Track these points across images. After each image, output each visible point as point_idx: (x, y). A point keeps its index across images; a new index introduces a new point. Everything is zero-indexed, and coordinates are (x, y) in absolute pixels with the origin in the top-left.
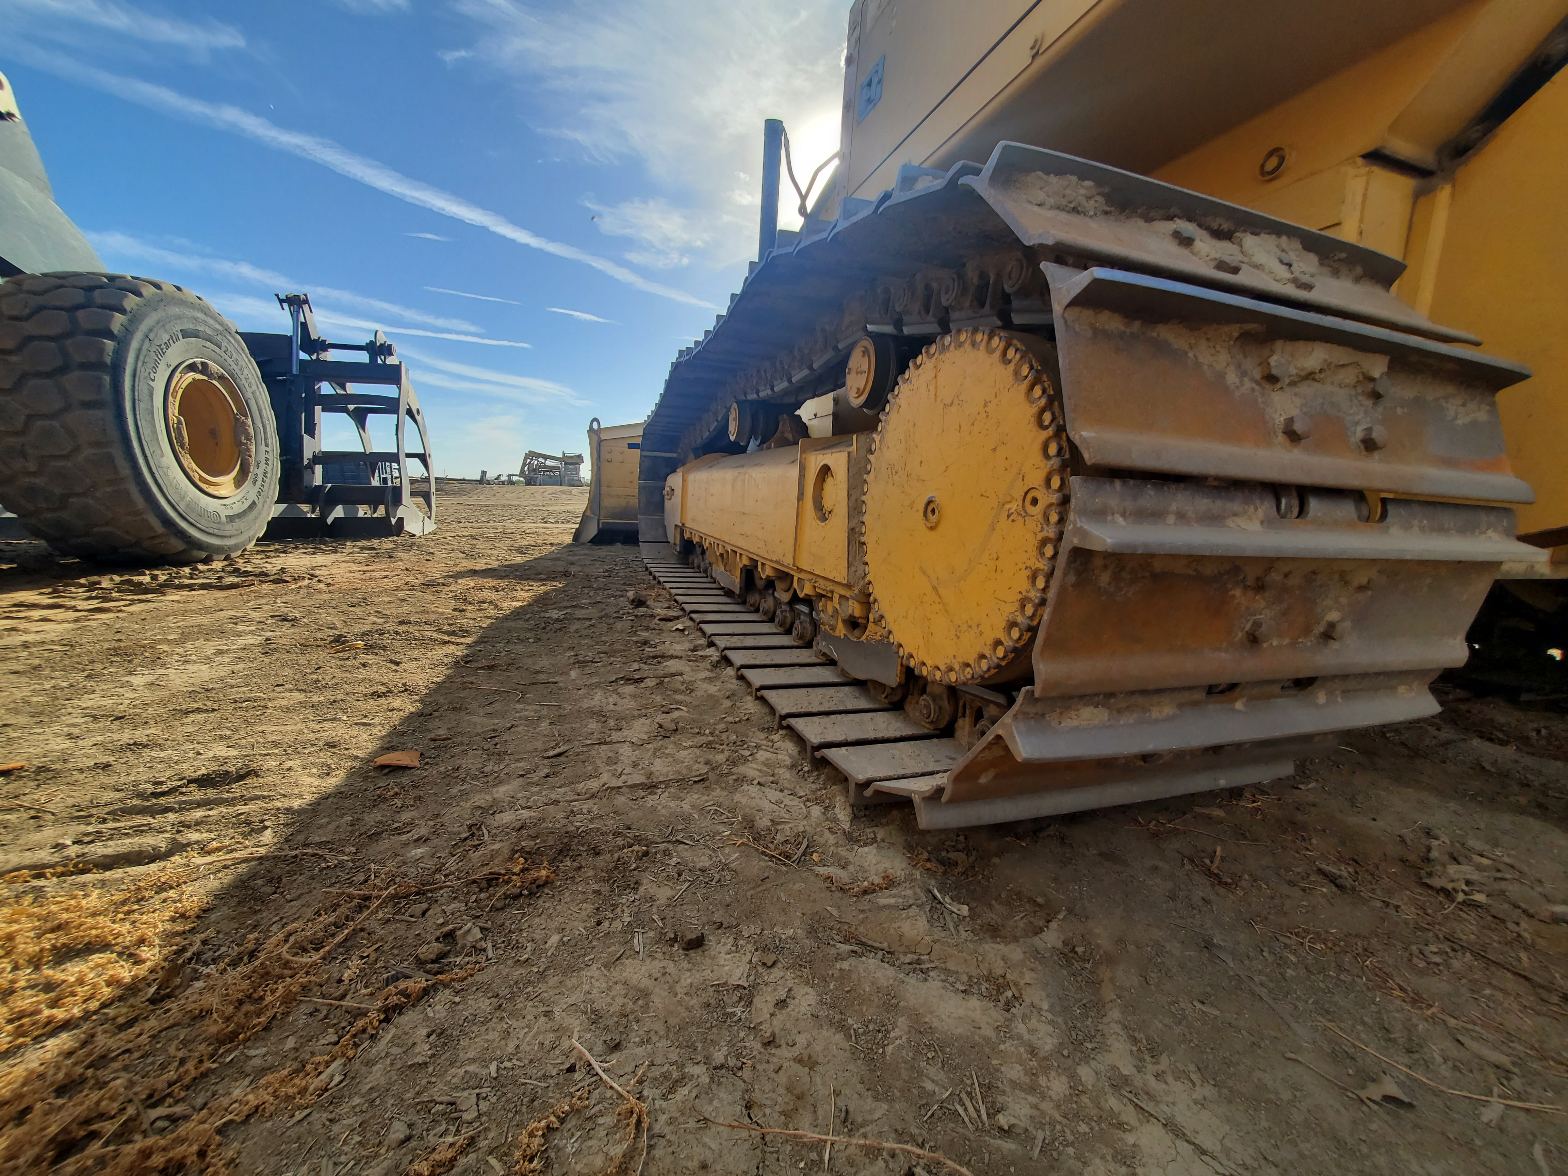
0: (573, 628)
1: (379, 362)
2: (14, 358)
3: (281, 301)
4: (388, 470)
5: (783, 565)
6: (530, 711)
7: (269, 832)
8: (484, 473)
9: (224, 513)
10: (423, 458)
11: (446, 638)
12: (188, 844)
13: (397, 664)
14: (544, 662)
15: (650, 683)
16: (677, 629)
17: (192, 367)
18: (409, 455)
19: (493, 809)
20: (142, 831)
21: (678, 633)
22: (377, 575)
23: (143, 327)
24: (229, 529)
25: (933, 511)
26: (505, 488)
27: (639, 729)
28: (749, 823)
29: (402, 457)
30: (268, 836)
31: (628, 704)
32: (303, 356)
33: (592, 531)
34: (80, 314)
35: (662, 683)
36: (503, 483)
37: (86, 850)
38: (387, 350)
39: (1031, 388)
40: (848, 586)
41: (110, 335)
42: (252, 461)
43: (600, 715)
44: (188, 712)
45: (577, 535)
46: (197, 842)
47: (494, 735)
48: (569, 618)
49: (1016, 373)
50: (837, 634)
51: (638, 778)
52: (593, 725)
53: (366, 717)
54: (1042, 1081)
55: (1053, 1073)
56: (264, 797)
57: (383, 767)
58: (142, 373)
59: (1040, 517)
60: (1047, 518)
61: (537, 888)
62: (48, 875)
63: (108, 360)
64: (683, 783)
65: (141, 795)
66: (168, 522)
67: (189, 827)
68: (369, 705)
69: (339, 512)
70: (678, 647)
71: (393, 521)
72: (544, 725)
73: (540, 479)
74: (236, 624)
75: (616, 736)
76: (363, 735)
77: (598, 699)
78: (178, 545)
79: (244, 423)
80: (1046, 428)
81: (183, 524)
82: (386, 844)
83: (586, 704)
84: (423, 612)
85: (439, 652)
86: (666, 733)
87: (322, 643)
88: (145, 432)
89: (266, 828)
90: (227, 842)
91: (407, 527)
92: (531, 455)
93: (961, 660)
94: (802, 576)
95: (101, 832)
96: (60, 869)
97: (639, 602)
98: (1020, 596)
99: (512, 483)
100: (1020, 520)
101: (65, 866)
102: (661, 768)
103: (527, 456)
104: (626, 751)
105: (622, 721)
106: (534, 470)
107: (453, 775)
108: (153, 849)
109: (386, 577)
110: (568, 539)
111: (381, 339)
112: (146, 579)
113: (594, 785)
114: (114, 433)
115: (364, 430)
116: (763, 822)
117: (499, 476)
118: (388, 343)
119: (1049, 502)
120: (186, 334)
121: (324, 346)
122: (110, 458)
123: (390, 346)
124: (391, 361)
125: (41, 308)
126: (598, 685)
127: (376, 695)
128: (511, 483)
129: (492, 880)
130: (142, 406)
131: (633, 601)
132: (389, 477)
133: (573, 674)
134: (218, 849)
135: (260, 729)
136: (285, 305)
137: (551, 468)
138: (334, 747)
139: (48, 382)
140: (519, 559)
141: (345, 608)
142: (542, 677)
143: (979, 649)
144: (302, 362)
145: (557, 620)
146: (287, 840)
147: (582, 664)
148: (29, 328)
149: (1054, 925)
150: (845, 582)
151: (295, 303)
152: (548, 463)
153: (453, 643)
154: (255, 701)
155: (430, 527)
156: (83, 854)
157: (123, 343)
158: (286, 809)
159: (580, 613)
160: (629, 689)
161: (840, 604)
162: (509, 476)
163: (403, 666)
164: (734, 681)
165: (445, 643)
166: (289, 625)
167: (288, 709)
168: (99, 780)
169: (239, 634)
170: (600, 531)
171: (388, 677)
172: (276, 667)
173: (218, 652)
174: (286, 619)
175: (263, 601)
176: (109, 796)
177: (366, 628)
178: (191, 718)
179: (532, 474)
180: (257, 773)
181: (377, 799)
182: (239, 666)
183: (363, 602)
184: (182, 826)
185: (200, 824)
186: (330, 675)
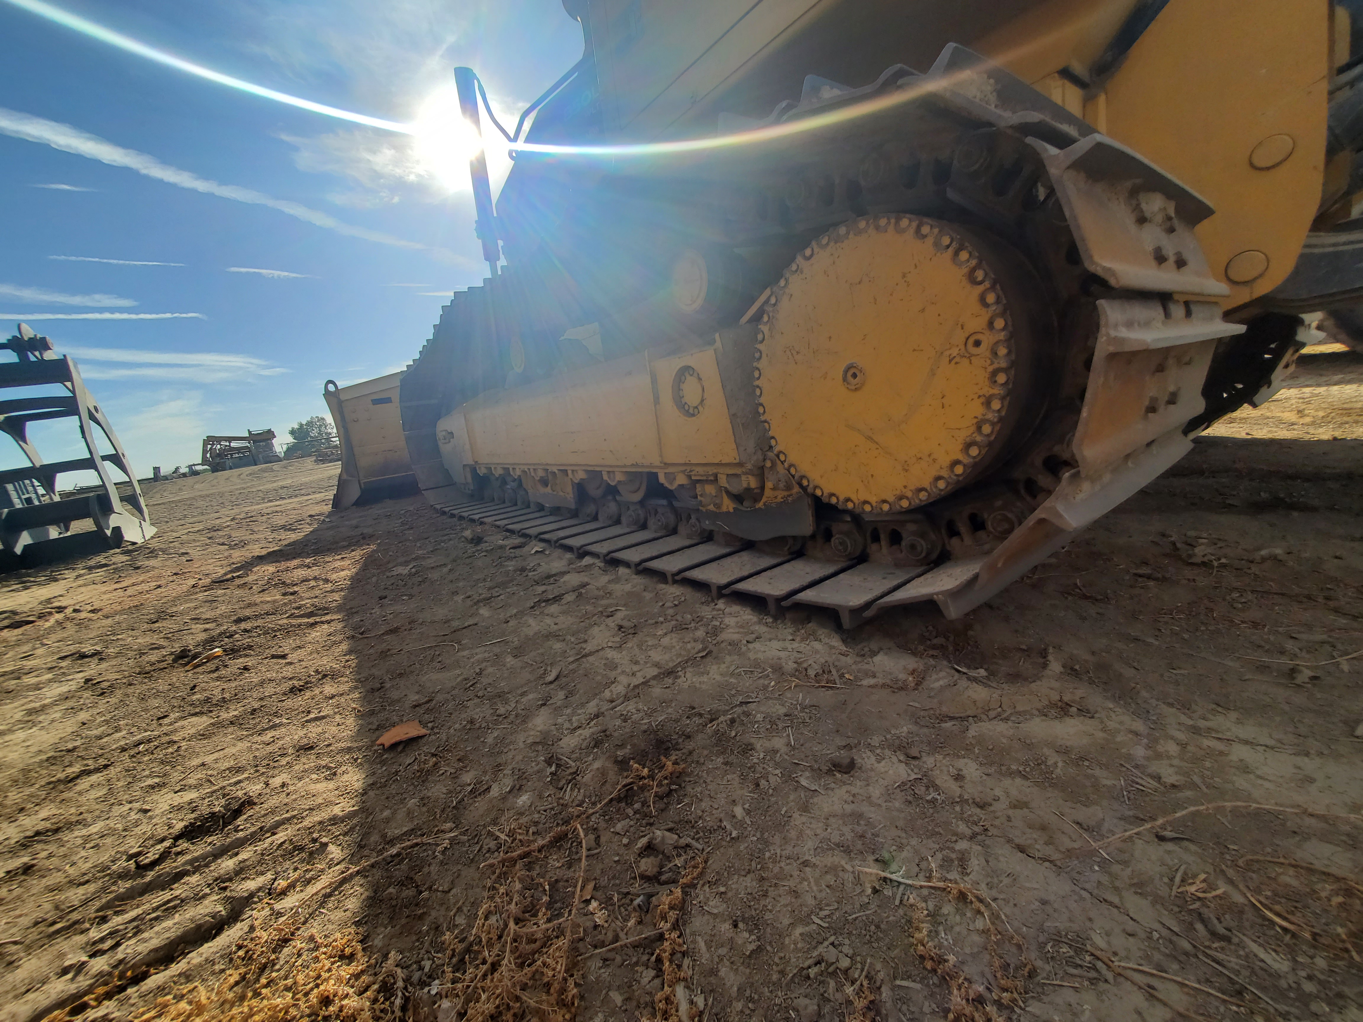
1: (34, 359)
4: (30, 489)
5: (643, 466)
7: (331, 848)
8: (157, 470)
10: (116, 459)
11: (311, 620)
12: (252, 895)
13: (284, 657)
14: (441, 612)
15: (570, 597)
16: (537, 552)
18: (104, 458)
19: (548, 740)
20: (175, 907)
21: (538, 556)
22: (145, 587)
25: (854, 376)
26: (191, 480)
27: (603, 635)
29: (98, 461)
30: (335, 851)
31: (568, 620)
33: (354, 493)
35: (580, 594)
36: (184, 475)
37: (120, 956)
38: (41, 344)
39: (956, 254)
40: (740, 464)
43: (553, 636)
44: (71, 780)
45: (337, 502)
46: (259, 889)
47: (471, 683)
48: (422, 570)
49: (937, 244)
50: (724, 509)
51: (651, 671)
52: (557, 646)
53: (309, 712)
54: (1160, 748)
55: (1162, 742)
56: (288, 819)
57: (394, 746)
59: (988, 354)
60: (995, 354)
62: (93, 1003)
64: (692, 662)
65: (124, 875)
67: (230, 880)
68: (298, 701)
69: (25, 539)
70: (555, 565)
71: (108, 532)
73: (229, 463)
74: (19, 678)
75: (589, 647)
76: (331, 730)
77: (536, 624)
80: (980, 283)
83: (528, 631)
84: (249, 605)
85: (317, 635)
86: (630, 631)
87: (164, 665)
89: (325, 845)
90: (294, 876)
91: (126, 536)
92: (210, 440)
93: (913, 488)
94: (670, 470)
95: (117, 931)
96: (101, 990)
97: (478, 540)
98: (976, 420)
99: (196, 473)
100: (966, 361)
101: (105, 983)
102: (660, 657)
103: (206, 443)
104: (613, 655)
105: (579, 634)
106: (219, 455)
107: (475, 728)
108: (213, 917)
109: (159, 586)
110: (328, 508)
111: (28, 332)
113: (618, 689)
115: (25, 442)
116: (790, 666)
117: (177, 469)
118: (39, 336)
119: (995, 340)
123: (43, 339)
124: (49, 355)
126: (521, 613)
127: (294, 691)
128: (194, 473)
131: (472, 539)
132: (34, 496)
133: (485, 612)
134: (292, 886)
135: (196, 762)
137: (238, 450)
138: (312, 748)
140: (293, 537)
141: (147, 627)
142: (457, 624)
143: (934, 473)
146: (361, 847)
147: (482, 602)
149: (1050, 658)
150: (737, 461)
152: (234, 444)
153: (322, 622)
154: (149, 741)
155: (150, 531)
156: (121, 962)
158: (330, 820)
160: (556, 608)
161: (728, 482)
162: (190, 467)
163: (293, 657)
164: (634, 576)
165: (314, 624)
166: (95, 660)
167: (203, 736)
168: (36, 884)
169: (37, 687)
170: (363, 492)
171: (288, 671)
172: (134, 703)
173: (30, 712)
174: (83, 656)
175: (26, 648)
176: (75, 895)
177: (202, 636)
178: (84, 783)
179: (218, 460)
180: (249, 802)
181: (423, 776)
182: (83, 716)
183: (162, 615)
184: (222, 882)
185: (240, 872)
186: (216, 690)
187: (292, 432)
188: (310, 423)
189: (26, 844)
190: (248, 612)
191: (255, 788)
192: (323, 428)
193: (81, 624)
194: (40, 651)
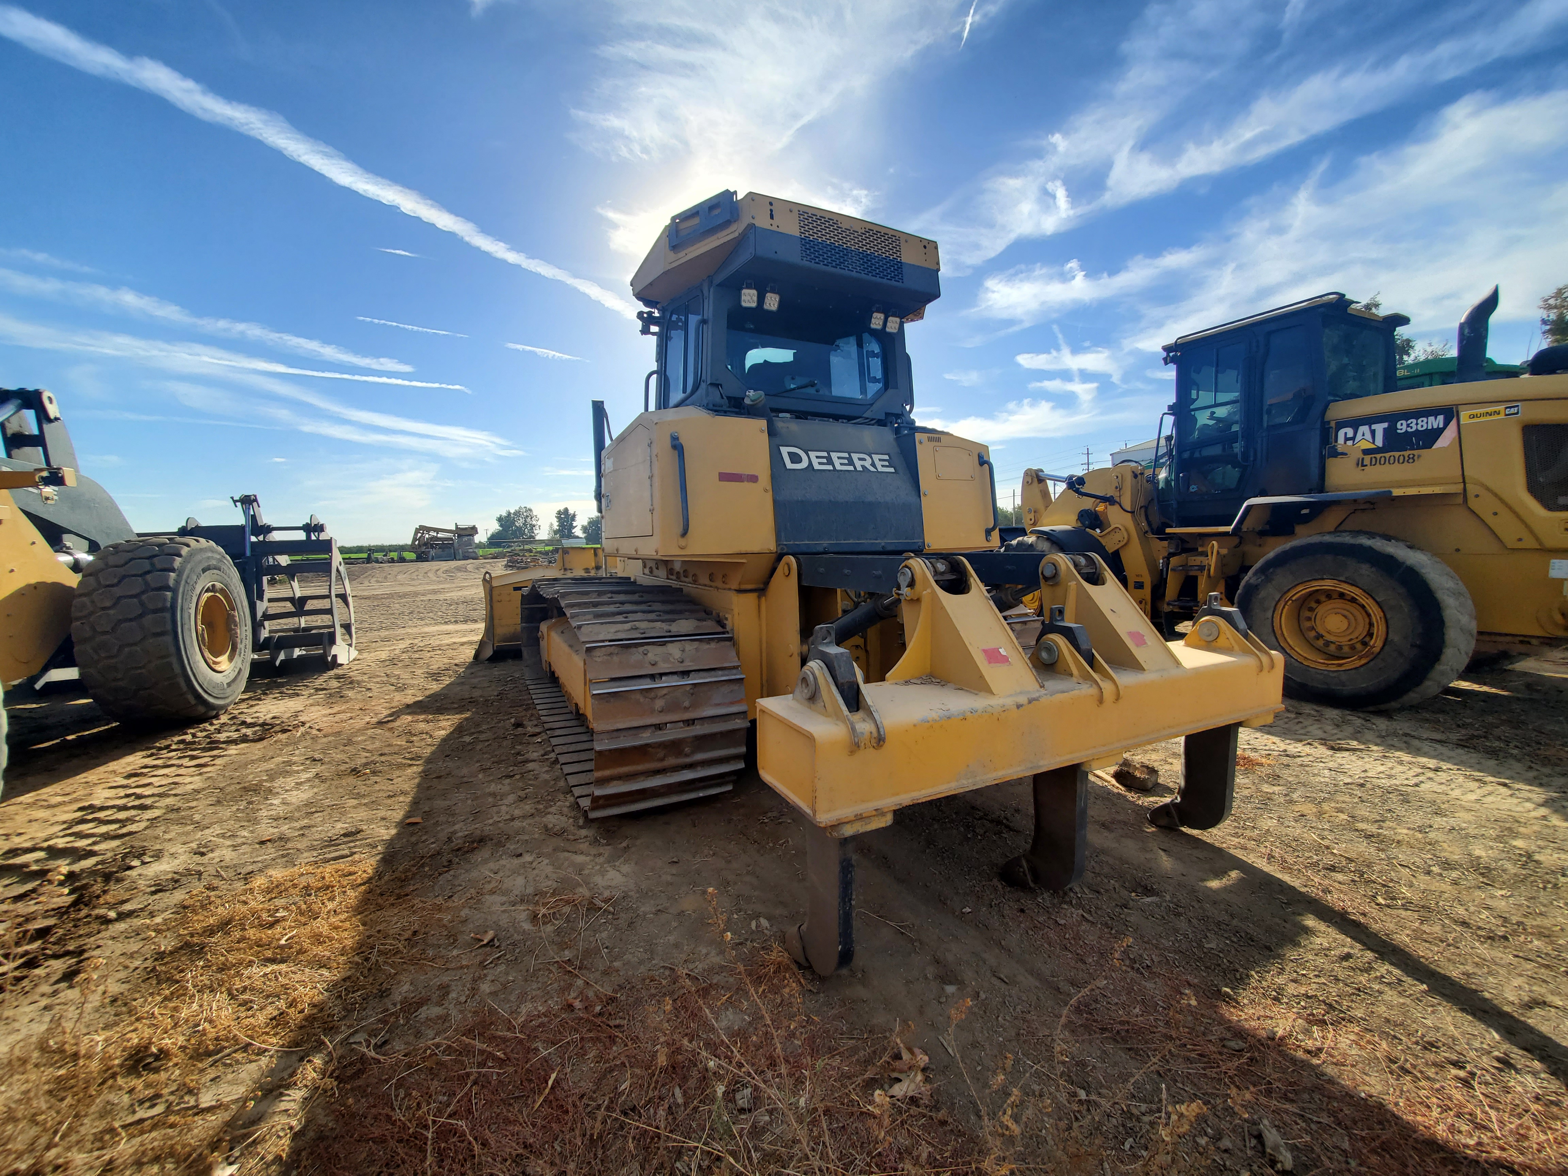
0: (478, 747)
1: (313, 538)
2: (112, 612)
3: (235, 502)
6: (462, 796)
9: (226, 681)
11: (410, 762)
13: (392, 780)
14: (465, 771)
15: (518, 777)
16: (537, 742)
17: (208, 591)
19: (455, 832)
20: (338, 850)
21: (538, 744)
22: (343, 716)
23: (185, 577)
24: (229, 691)
26: (397, 568)
27: (511, 798)
28: (546, 826)
30: (379, 848)
31: (507, 788)
32: (253, 539)
33: (488, 652)
34: (149, 577)
36: (393, 560)
38: (320, 528)
41: (167, 588)
42: (239, 640)
43: (494, 795)
44: (313, 813)
45: (476, 656)
46: (358, 851)
47: (449, 808)
48: (476, 741)
51: (508, 817)
52: (490, 799)
53: (392, 806)
56: (370, 837)
57: (409, 824)
58: (185, 607)
61: (473, 850)
63: (168, 605)
64: (524, 817)
65: (327, 841)
66: (198, 697)
67: (352, 848)
68: (389, 801)
69: (282, 656)
70: (535, 754)
71: (329, 658)
72: (469, 802)
73: (433, 554)
75: (500, 803)
76: (394, 814)
77: (493, 788)
78: (201, 709)
79: (234, 616)
81: (206, 696)
82: (421, 845)
83: (487, 790)
84: (389, 745)
85: (409, 771)
86: (521, 799)
87: (347, 773)
88: (188, 642)
89: (378, 845)
90: (369, 851)
91: (339, 661)
92: (423, 529)
95: (324, 852)
97: (518, 725)
99: (403, 560)
102: (517, 813)
103: (417, 531)
104: (504, 808)
105: (503, 796)
106: (426, 544)
107: (437, 824)
110: (471, 656)
111: (315, 520)
112: (188, 738)
113: (491, 821)
114: (172, 650)
116: (550, 826)
118: (320, 522)
120: (204, 571)
121: (268, 529)
122: (170, 664)
123: (322, 525)
124: (323, 536)
125: (124, 577)
126: (492, 781)
127: (389, 797)
129: (459, 849)
130: (186, 627)
131: (514, 725)
133: (480, 776)
134: (367, 853)
135: (352, 816)
136: (239, 504)
137: (443, 541)
138: (385, 819)
139: (134, 623)
141: (342, 748)
142: (465, 779)
144: (253, 543)
145: (470, 743)
146: (389, 849)
147: (484, 770)
148: (118, 591)
151: (247, 501)
152: (440, 536)
153: (414, 765)
155: (354, 654)
157: (175, 591)
158: (382, 840)
159: (483, 737)
160: (508, 781)
163: (395, 781)
165: (411, 765)
166: (319, 764)
167: (355, 807)
168: (305, 839)
169: (298, 772)
170: (495, 652)
171: (390, 788)
172: (333, 788)
173: (297, 784)
174: (315, 760)
175: (291, 748)
176: (315, 843)
177: (364, 761)
178: (316, 815)
179: (423, 549)
180: (362, 831)
181: (412, 834)
182: (315, 790)
183: (349, 742)
184: (350, 848)
185: (355, 847)
186: (363, 789)
187: (500, 519)
188: (518, 513)
189: (301, 828)
190: (386, 750)
191: (365, 827)
192: (528, 520)
193: (314, 739)
194: (297, 752)
